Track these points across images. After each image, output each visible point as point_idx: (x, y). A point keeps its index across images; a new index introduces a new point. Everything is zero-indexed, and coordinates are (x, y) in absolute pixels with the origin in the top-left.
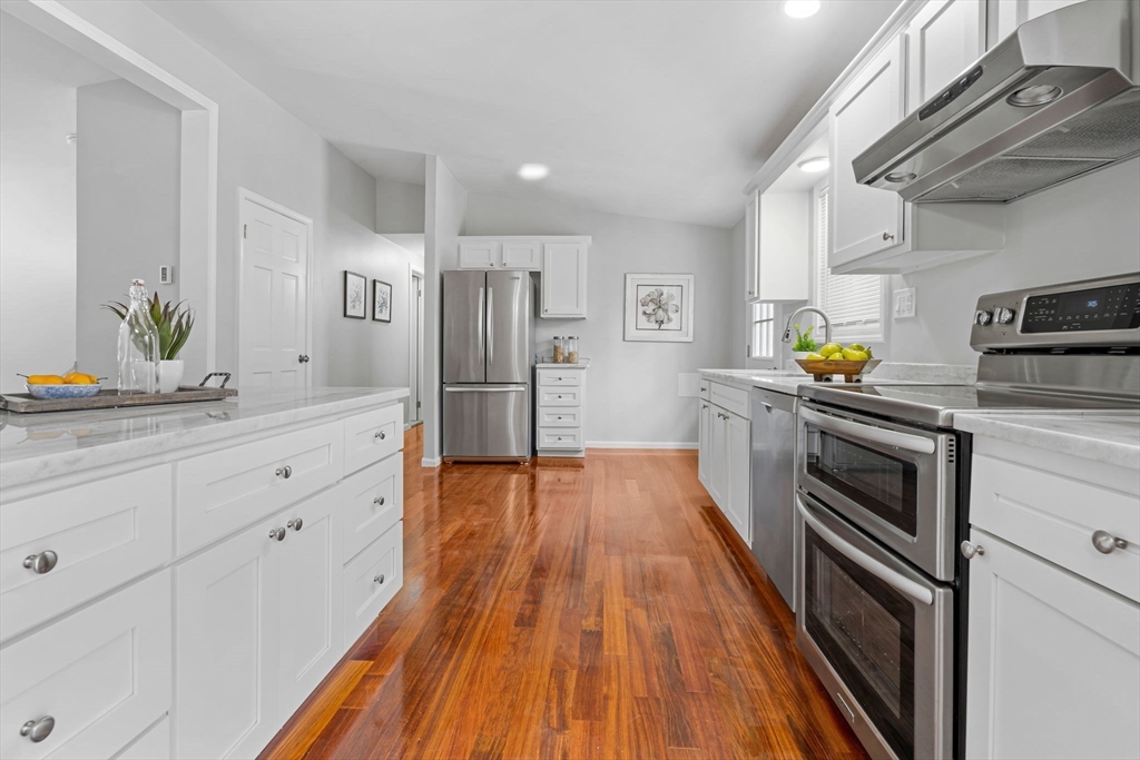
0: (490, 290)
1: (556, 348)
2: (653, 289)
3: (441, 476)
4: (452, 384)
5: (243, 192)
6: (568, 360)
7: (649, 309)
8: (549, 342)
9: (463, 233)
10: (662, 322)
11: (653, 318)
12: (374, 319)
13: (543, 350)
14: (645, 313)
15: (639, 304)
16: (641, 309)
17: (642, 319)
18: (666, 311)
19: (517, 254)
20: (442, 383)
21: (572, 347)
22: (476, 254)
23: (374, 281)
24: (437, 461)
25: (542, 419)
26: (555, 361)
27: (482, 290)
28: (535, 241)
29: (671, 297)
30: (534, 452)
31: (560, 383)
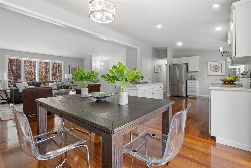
0: (178, 68)
1: (192, 77)
2: (214, 65)
3: (170, 98)
4: (172, 83)
5: (143, 58)
6: (194, 79)
7: (213, 69)
8: (191, 76)
9: (174, 58)
10: (216, 71)
11: (214, 71)
12: (159, 73)
13: (189, 77)
14: (212, 70)
15: (211, 68)
16: (211, 69)
17: (212, 71)
18: (217, 69)
19: (184, 60)
20: (170, 83)
21: (195, 77)
22: (176, 61)
23: (159, 67)
24: (169, 96)
25: (188, 90)
26: (192, 79)
27: (176, 68)
28: (187, 58)
29: (219, 66)
30: (187, 96)
31: (192, 83)
